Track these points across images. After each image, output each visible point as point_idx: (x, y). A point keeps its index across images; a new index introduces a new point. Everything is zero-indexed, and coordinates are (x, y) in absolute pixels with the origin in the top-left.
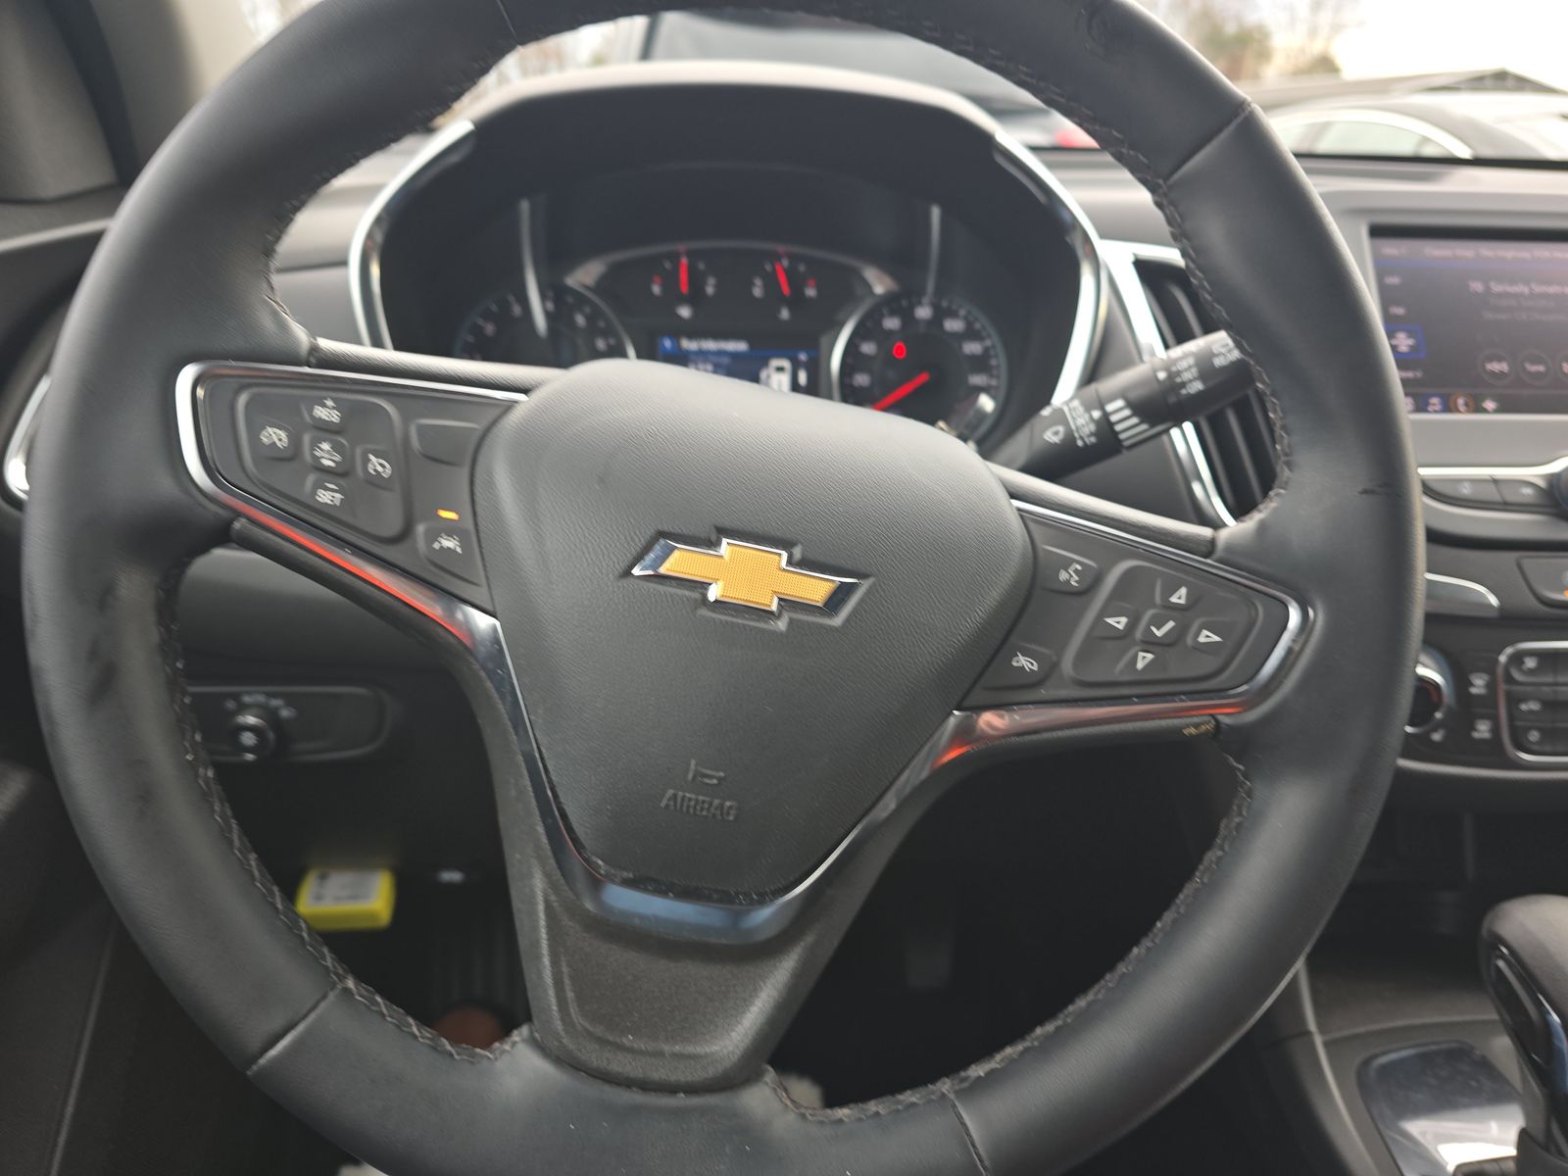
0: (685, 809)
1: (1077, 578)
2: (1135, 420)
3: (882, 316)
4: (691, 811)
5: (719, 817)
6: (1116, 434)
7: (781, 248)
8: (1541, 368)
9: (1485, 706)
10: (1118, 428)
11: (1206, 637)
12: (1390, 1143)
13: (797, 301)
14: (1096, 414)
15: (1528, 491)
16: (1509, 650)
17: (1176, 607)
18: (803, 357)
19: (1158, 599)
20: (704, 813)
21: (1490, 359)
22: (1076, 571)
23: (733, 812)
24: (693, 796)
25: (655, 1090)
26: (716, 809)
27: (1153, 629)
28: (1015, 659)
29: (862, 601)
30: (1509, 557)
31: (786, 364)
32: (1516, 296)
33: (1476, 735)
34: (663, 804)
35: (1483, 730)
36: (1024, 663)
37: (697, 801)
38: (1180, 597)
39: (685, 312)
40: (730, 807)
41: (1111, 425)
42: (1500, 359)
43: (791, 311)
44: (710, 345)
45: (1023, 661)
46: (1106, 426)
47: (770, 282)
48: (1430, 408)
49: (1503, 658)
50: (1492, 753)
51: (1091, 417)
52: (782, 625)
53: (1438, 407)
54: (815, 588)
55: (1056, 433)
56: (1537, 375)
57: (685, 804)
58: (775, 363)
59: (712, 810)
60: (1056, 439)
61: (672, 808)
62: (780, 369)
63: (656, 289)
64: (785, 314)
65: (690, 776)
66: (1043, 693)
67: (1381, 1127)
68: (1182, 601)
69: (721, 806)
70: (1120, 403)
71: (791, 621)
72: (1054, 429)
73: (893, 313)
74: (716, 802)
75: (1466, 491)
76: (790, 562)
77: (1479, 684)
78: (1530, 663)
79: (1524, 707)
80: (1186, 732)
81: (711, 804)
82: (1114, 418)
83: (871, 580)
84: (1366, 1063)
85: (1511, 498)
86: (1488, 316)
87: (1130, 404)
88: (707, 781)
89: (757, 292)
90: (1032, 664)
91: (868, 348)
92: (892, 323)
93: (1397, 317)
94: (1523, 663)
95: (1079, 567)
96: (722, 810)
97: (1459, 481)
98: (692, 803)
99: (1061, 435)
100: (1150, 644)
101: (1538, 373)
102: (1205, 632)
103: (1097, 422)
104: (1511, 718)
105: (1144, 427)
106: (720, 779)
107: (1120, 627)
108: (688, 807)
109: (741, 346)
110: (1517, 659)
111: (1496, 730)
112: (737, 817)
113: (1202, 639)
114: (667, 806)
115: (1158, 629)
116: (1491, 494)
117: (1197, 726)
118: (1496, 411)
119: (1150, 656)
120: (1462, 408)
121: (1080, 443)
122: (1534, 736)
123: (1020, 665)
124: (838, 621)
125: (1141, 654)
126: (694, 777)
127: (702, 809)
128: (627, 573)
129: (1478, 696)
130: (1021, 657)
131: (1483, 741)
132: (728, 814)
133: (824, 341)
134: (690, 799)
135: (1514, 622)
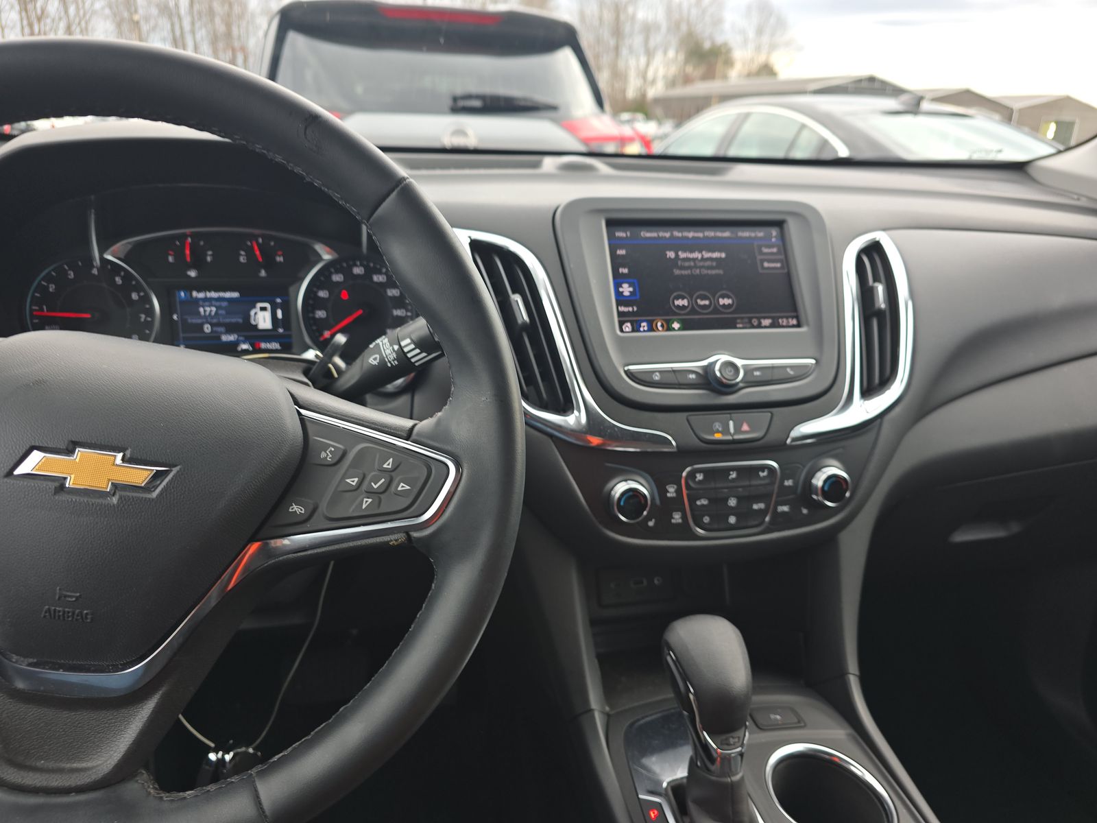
0: (57, 618)
1: (331, 456)
2: (418, 351)
3: (331, 274)
4: (61, 618)
5: (81, 620)
6: (409, 359)
7: (257, 232)
8: (707, 302)
9: (677, 503)
10: (409, 355)
11: (403, 487)
12: (633, 772)
13: (269, 264)
14: (396, 347)
15: (692, 376)
16: (688, 469)
17: (386, 470)
18: (279, 300)
19: (376, 466)
20: (70, 619)
21: (677, 298)
22: (331, 452)
23: (89, 617)
24: (61, 609)
25: (55, 793)
26: (78, 616)
27: (373, 484)
28: (291, 507)
29: (170, 481)
30: (682, 416)
31: (267, 305)
32: (694, 260)
33: (673, 521)
34: (42, 616)
35: (677, 518)
36: (297, 509)
37: (64, 612)
38: (388, 465)
39: (193, 274)
40: (87, 614)
41: (405, 354)
42: (683, 298)
43: (266, 271)
44: (213, 295)
45: (295, 508)
46: (401, 354)
47: (249, 253)
48: (642, 329)
49: (684, 474)
50: (684, 531)
51: (393, 349)
52: (115, 500)
53: (646, 328)
54: (139, 475)
55: (375, 359)
56: (704, 307)
57: (57, 614)
58: (259, 305)
59: (75, 617)
60: (375, 363)
61: (48, 617)
62: (263, 309)
63: (171, 259)
64: (263, 273)
65: (57, 597)
66: (308, 526)
67: (630, 763)
68: (390, 467)
69: (81, 613)
70: (408, 341)
71: (121, 497)
72: (374, 356)
73: (337, 272)
74: (77, 611)
75: (657, 377)
76: (123, 460)
77: (671, 491)
78: (700, 477)
79: (698, 503)
80: (391, 543)
81: (73, 613)
82: (406, 350)
83: (178, 468)
84: (632, 725)
85: (682, 380)
86: (677, 272)
87: (413, 342)
88: (70, 599)
89: (242, 259)
90: (301, 510)
91: (323, 294)
92: (337, 278)
93: (623, 275)
94: (696, 477)
95: (333, 449)
96: (82, 617)
97: (652, 372)
98: (61, 614)
99: (378, 361)
100: (370, 493)
101: (705, 305)
102: (402, 484)
103: (396, 352)
104: (692, 510)
105: (424, 354)
106: (77, 598)
107: (354, 484)
108: (59, 616)
109: (235, 295)
110: (692, 475)
111: (684, 517)
112: (92, 619)
113: (400, 489)
114: (45, 616)
115: (375, 485)
116: (671, 379)
117: (396, 540)
118: (679, 329)
119: (370, 500)
120: (660, 328)
121: (389, 365)
122: (706, 519)
123: (294, 510)
124: (154, 495)
125: (365, 500)
126: (59, 598)
127: (68, 617)
128: (10, 473)
129: (671, 498)
130: (294, 506)
131: (678, 525)
132: (86, 618)
133: (292, 289)
134: (59, 611)
135: (686, 454)
